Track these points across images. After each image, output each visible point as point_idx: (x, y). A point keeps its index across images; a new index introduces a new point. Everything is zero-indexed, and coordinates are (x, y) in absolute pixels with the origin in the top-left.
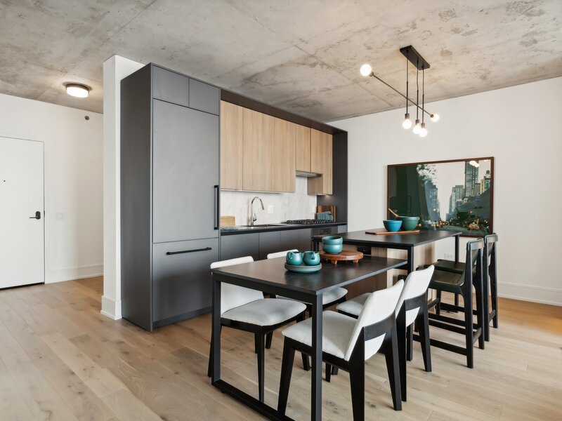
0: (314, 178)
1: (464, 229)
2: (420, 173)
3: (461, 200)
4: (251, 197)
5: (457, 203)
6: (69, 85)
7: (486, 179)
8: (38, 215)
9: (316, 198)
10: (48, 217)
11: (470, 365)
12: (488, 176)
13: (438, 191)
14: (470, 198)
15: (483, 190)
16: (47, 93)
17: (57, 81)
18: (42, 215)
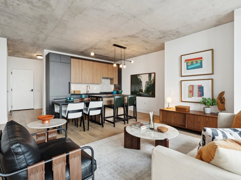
0: (112, 79)
1: (147, 95)
2: (138, 77)
3: (147, 86)
4: (87, 85)
5: (147, 87)
6: (38, 56)
7: (153, 79)
8: (32, 90)
9: (114, 85)
10: (35, 91)
11: (114, 126)
12: (154, 78)
13: (143, 83)
14: (150, 85)
15: (152, 83)
16: (33, 57)
17: (35, 55)
18: (33, 90)
